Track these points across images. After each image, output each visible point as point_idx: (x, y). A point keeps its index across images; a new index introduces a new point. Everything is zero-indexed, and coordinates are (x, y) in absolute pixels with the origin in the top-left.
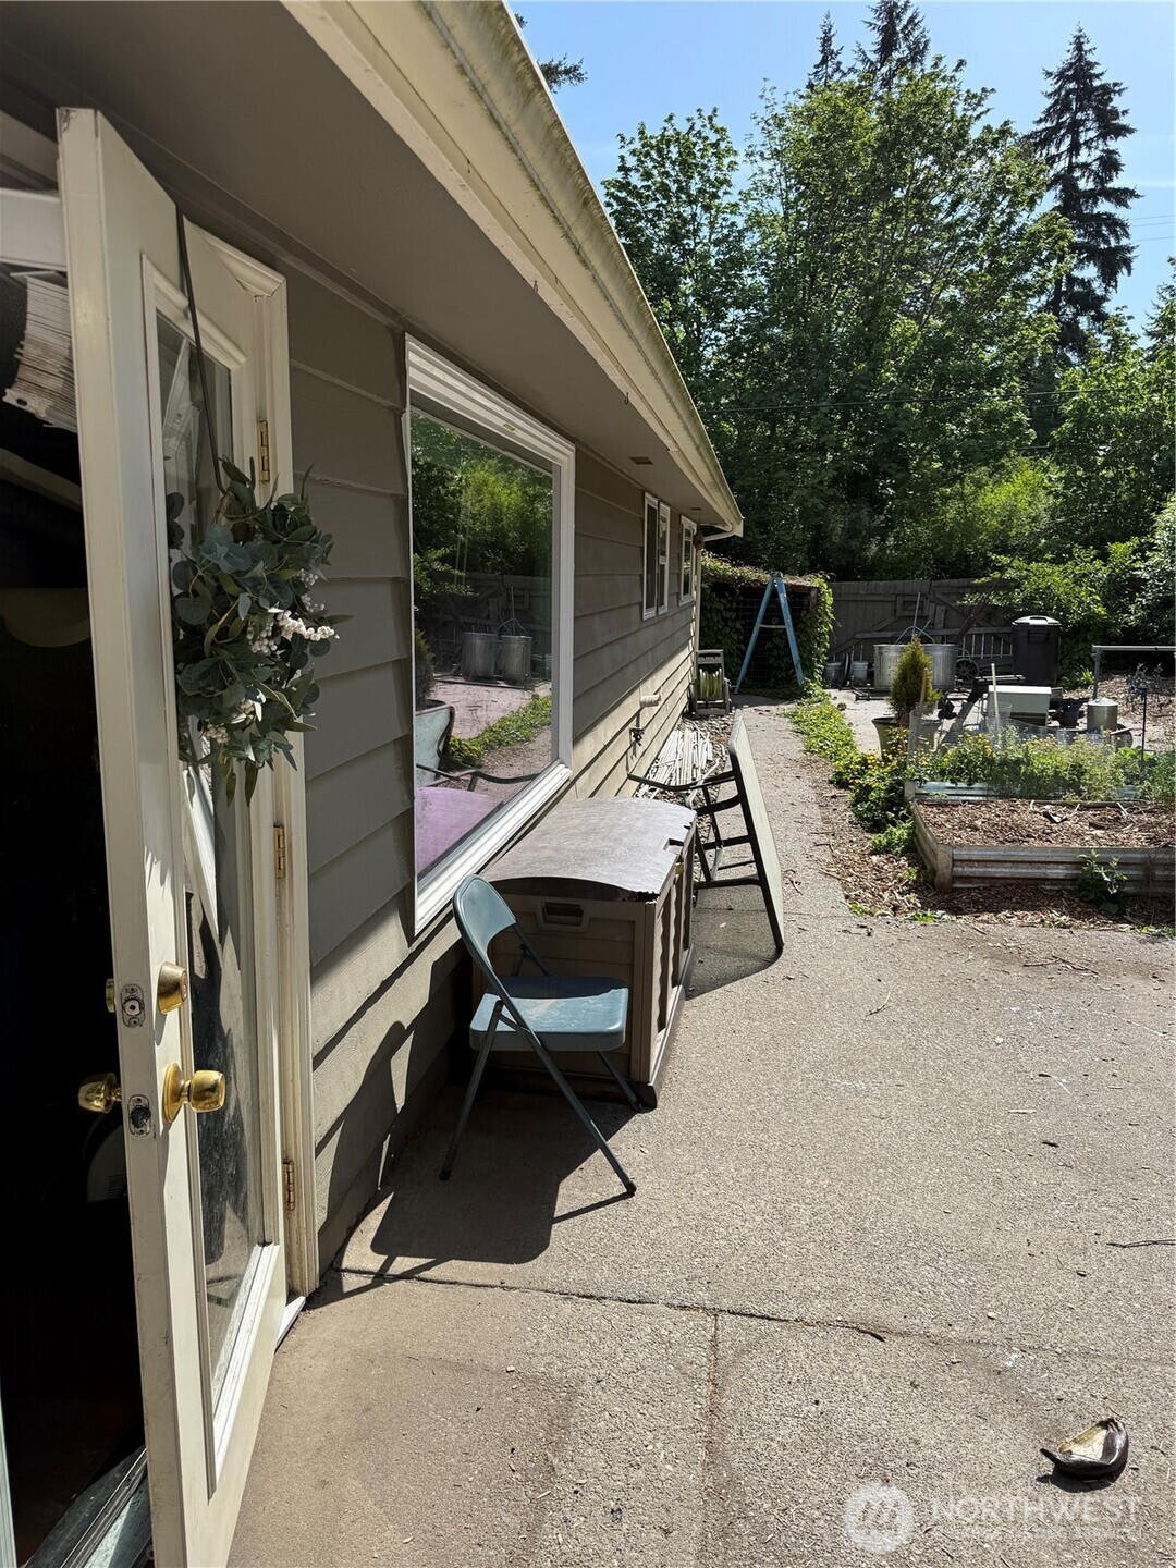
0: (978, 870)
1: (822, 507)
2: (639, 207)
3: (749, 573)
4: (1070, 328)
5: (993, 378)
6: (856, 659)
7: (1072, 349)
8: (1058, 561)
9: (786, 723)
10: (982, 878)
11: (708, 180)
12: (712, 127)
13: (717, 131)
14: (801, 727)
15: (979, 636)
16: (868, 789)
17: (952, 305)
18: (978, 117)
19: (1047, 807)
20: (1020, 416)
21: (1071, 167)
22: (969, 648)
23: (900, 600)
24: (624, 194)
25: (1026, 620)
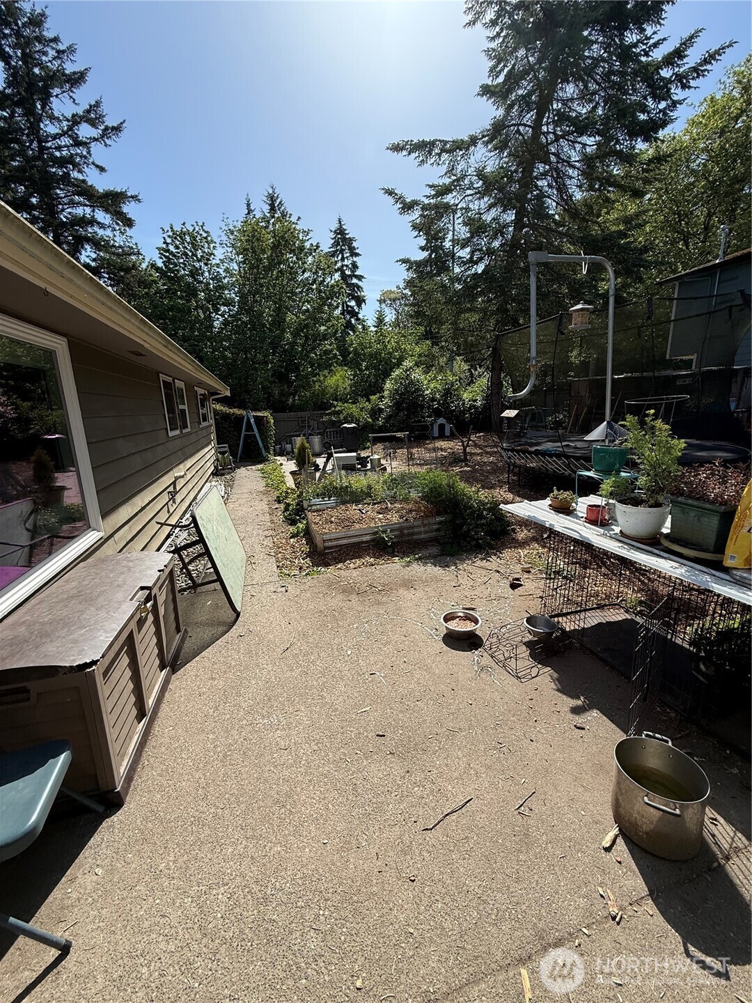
0: (335, 543)
1: (269, 385)
2: (175, 260)
3: (237, 411)
4: (349, 322)
5: (325, 337)
6: (287, 444)
7: (350, 330)
8: (353, 403)
9: (259, 474)
10: (337, 546)
11: (204, 252)
12: (203, 230)
13: (205, 232)
14: (265, 475)
15: (330, 432)
16: (288, 505)
17: (307, 310)
18: (308, 240)
19: (360, 506)
20: (335, 351)
21: (343, 266)
22: (327, 437)
23: (300, 419)
24: (167, 254)
25: (345, 425)
